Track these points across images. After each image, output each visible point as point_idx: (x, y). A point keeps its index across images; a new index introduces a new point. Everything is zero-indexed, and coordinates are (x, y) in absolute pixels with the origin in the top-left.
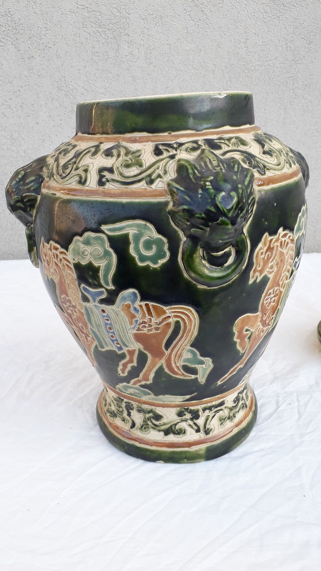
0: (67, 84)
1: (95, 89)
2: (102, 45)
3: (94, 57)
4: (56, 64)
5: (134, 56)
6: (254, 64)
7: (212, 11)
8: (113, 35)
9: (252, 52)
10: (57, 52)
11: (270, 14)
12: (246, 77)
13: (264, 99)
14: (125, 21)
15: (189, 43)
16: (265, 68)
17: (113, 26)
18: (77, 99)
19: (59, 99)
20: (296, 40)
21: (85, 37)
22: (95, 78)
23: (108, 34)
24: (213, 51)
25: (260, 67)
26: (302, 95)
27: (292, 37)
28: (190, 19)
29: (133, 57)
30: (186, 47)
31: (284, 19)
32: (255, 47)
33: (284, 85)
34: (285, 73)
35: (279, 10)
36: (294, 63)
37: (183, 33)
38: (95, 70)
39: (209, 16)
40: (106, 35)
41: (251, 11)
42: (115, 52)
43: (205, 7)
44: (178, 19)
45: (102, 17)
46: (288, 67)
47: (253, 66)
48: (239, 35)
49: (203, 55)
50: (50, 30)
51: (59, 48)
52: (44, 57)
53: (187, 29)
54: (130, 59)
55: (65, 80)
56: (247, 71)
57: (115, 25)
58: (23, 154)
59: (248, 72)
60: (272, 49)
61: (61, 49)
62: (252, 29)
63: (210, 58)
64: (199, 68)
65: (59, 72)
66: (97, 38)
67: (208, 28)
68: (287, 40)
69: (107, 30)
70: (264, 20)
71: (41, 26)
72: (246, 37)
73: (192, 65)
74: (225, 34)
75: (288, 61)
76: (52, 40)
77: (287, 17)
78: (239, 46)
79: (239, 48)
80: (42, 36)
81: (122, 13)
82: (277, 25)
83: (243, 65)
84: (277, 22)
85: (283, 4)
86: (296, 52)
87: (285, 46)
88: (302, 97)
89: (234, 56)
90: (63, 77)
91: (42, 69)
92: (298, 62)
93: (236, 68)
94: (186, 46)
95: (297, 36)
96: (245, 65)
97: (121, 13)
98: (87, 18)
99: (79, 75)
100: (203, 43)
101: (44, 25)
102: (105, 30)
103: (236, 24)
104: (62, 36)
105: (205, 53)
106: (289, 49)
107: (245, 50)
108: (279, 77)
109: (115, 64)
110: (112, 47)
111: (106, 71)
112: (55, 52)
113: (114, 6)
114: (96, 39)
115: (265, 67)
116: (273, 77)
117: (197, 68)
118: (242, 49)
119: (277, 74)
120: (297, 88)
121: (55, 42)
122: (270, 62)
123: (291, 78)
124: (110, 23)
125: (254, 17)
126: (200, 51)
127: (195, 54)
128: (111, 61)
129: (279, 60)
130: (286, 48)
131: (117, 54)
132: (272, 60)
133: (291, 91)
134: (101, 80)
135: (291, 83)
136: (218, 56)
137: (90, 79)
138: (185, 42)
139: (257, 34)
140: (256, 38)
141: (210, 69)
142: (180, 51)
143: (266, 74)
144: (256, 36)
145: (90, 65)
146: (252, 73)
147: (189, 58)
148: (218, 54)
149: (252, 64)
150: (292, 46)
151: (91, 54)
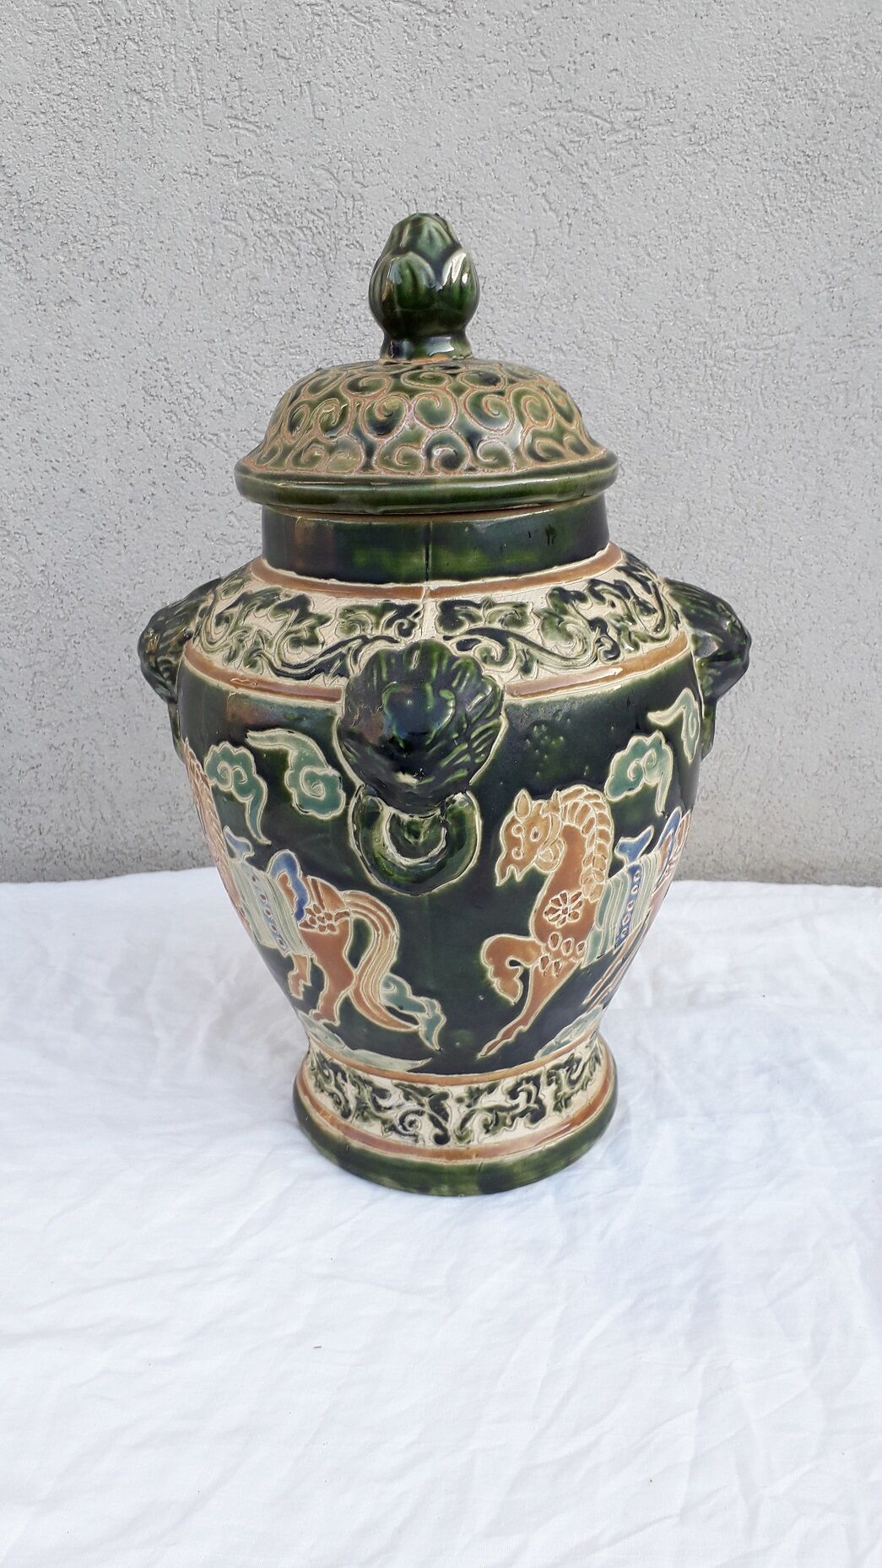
0: (173, 382)
1: (258, 397)
2: (280, 272)
3: (256, 307)
4: (140, 321)
6: (734, 342)
7: (612, 186)
8: (315, 244)
9: (729, 309)
10: (145, 289)
11: (784, 203)
12: (709, 377)
13: (759, 441)
14: (351, 207)
15: (543, 275)
16: (765, 354)
17: (313, 217)
18: (203, 425)
19: (147, 423)
20: (858, 279)
21: (230, 246)
22: (257, 366)
23: (300, 240)
24: (612, 300)
25: (750, 352)
26: (872, 435)
27: (846, 269)
28: (547, 208)
30: (531, 285)
31: (827, 217)
32: (737, 293)
33: (820, 405)
34: (822, 372)
35: (812, 192)
36: (851, 342)
37: (524, 244)
38: (257, 344)
39: (604, 200)
40: (294, 244)
41: (729, 191)
42: (319, 292)
43: (590, 174)
44: (510, 204)
45: (280, 192)
46: (834, 355)
47: (728, 347)
48: (690, 258)
49: (581, 310)
50: (124, 223)
51: (151, 276)
52: (104, 301)
53: (536, 236)
54: (364, 314)
55: (167, 369)
56: (710, 362)
57: (323, 216)
58: (40, 578)
59: (715, 365)
60: (785, 300)
61: (156, 280)
62: (729, 242)
63: (602, 320)
64: (569, 348)
65: (150, 345)
66: (266, 252)
67: (601, 235)
68: (831, 277)
69: (297, 231)
70: (766, 219)
71: (98, 212)
72: (711, 266)
73: (549, 339)
74: (649, 255)
75: (834, 336)
76: (130, 252)
77: (835, 211)
78: (690, 290)
79: (691, 296)
80: (99, 241)
81: (342, 183)
82: (804, 236)
83: (699, 344)
84: (804, 225)
85: (823, 174)
86: (857, 314)
87: (825, 293)
88: (873, 440)
89: (675, 316)
90: (159, 360)
91: (99, 334)
92: (862, 342)
93: (680, 351)
94: (530, 283)
95: (861, 268)
96: (705, 343)
97: (338, 181)
98: (237, 193)
99: (208, 354)
100: (582, 278)
101: (105, 208)
102: (289, 228)
103: (681, 226)
104: (162, 242)
105: (588, 306)
106: (836, 302)
107: (709, 301)
108: (804, 383)
109: (320, 328)
110: (311, 280)
111: (291, 347)
112: (138, 287)
113: (318, 161)
114: (263, 253)
115: (767, 352)
116: (787, 380)
117: (564, 348)
118: (698, 297)
119: (800, 373)
120: (858, 413)
121: (138, 259)
122: (781, 337)
123: (841, 386)
124: (307, 209)
125: (737, 208)
126: (575, 299)
127: (560, 307)
128: (308, 319)
129: (806, 334)
130: (828, 301)
131: (326, 299)
132: (787, 333)
133: (840, 421)
134: (275, 374)
135: (840, 401)
136: (625, 316)
137: (242, 368)
138: (529, 272)
139: (743, 256)
140: (741, 267)
141: (600, 352)
142: (514, 297)
143: (766, 371)
144: (742, 262)
145: (243, 329)
146: (726, 366)
147: (540, 318)
148: (625, 310)
149: (726, 341)
150: (846, 295)
151: (247, 297)
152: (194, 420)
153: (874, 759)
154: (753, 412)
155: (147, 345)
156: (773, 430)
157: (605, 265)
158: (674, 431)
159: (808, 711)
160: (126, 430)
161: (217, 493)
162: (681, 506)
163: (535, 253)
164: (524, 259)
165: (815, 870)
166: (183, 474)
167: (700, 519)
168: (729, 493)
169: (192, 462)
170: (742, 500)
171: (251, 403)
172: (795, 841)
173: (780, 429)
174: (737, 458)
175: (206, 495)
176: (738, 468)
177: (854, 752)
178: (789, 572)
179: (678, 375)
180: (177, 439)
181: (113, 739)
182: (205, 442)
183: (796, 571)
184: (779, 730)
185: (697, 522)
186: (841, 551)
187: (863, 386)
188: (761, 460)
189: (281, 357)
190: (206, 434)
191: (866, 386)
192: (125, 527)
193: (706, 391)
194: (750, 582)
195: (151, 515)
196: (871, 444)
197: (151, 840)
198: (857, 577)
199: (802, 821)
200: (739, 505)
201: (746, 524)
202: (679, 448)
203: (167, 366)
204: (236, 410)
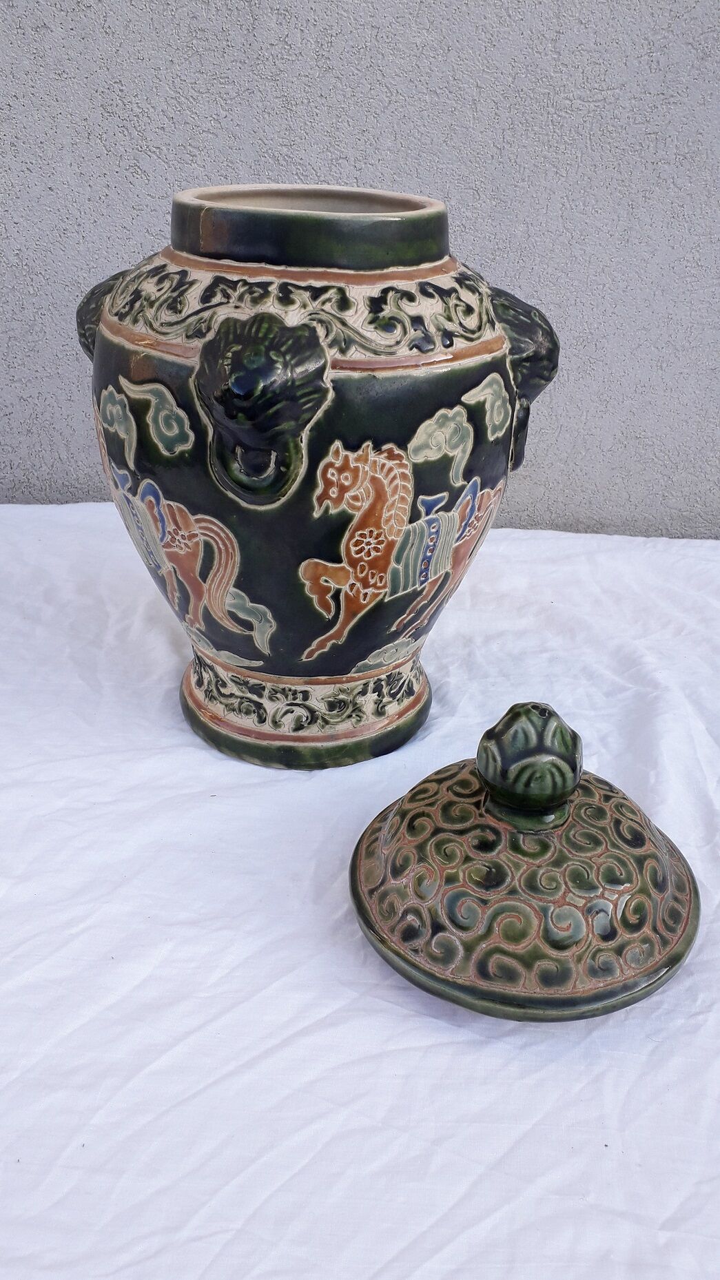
0: (126, 101)
1: (193, 118)
4: (100, 49)
5: (291, 47)
6: (571, 94)
9: (570, 66)
10: (105, 21)
12: (550, 123)
13: (586, 178)
15: (424, 29)
16: (596, 106)
18: (149, 139)
19: (104, 136)
20: (673, 46)
22: (193, 92)
24: (478, 53)
25: (583, 103)
26: (673, 178)
27: (665, 37)
29: (289, 51)
30: (415, 36)
32: (577, 53)
33: (635, 151)
34: (639, 123)
36: (663, 100)
38: (194, 73)
42: (245, 32)
46: (649, 110)
47: (567, 98)
48: (542, 21)
49: (453, 60)
51: (111, 10)
52: (72, 29)
54: (281, 53)
56: (552, 110)
58: (15, 260)
59: (556, 113)
60: (614, 61)
63: (469, 69)
64: (442, 91)
65: (108, 69)
68: (652, 43)
72: (558, 28)
73: (427, 83)
74: (509, 16)
75: (650, 94)
78: (541, 48)
79: (540, 53)
82: (633, 7)
83: (544, 94)
86: (670, 76)
87: (646, 57)
88: (673, 182)
89: (527, 70)
90: (115, 82)
91: (67, 57)
92: (672, 100)
93: (529, 99)
94: (414, 34)
95: (676, 37)
96: (549, 93)
99: (155, 80)
100: (455, 33)
105: (459, 57)
106: (654, 65)
107: (554, 58)
108: (624, 131)
109: (245, 63)
110: (239, 21)
111: (221, 77)
112: (100, 19)
115: (597, 104)
116: (610, 128)
117: (438, 91)
118: (546, 55)
119: (621, 124)
120: (664, 160)
122: (609, 92)
123: (653, 136)
126: (449, 50)
127: (436, 57)
128: (235, 54)
129: (629, 90)
130: (648, 64)
131: (251, 39)
132: (614, 89)
133: (649, 165)
134: (207, 99)
135: (651, 149)
136: (488, 68)
137: (181, 94)
138: (414, 25)
139: (583, 22)
140: (582, 31)
141: (466, 97)
142: (401, 46)
143: (595, 120)
144: (583, 26)
145: (183, 61)
146: (564, 114)
147: (420, 65)
148: (488, 62)
149: (566, 93)
150: (662, 60)
151: (187, 33)
152: (141, 135)
153: (654, 440)
154: (582, 154)
155: (105, 69)
156: (596, 170)
157: (474, 23)
158: (520, 166)
159: (608, 399)
160: (87, 141)
161: (157, 197)
162: (522, 227)
163: (419, 10)
164: (411, 14)
165: (603, 525)
166: (131, 179)
167: (536, 239)
168: (560, 219)
169: (138, 170)
170: (569, 225)
171: (188, 123)
172: (590, 503)
173: (602, 169)
174: (567, 192)
175: (149, 198)
176: (568, 199)
177: (640, 434)
178: (601, 286)
179: (526, 120)
180: (128, 150)
181: (69, 395)
182: (149, 153)
183: (607, 285)
184: (585, 413)
185: (533, 240)
186: (642, 271)
187: (670, 136)
188: (586, 193)
189: (213, 86)
190: (151, 147)
191: (672, 137)
192: (84, 221)
193: (547, 135)
194: (571, 292)
195: (104, 211)
196: (672, 186)
197: (97, 478)
198: (653, 293)
199: (596, 486)
200: (567, 229)
201: (571, 245)
202: (523, 180)
203: (122, 88)
204: (175, 128)
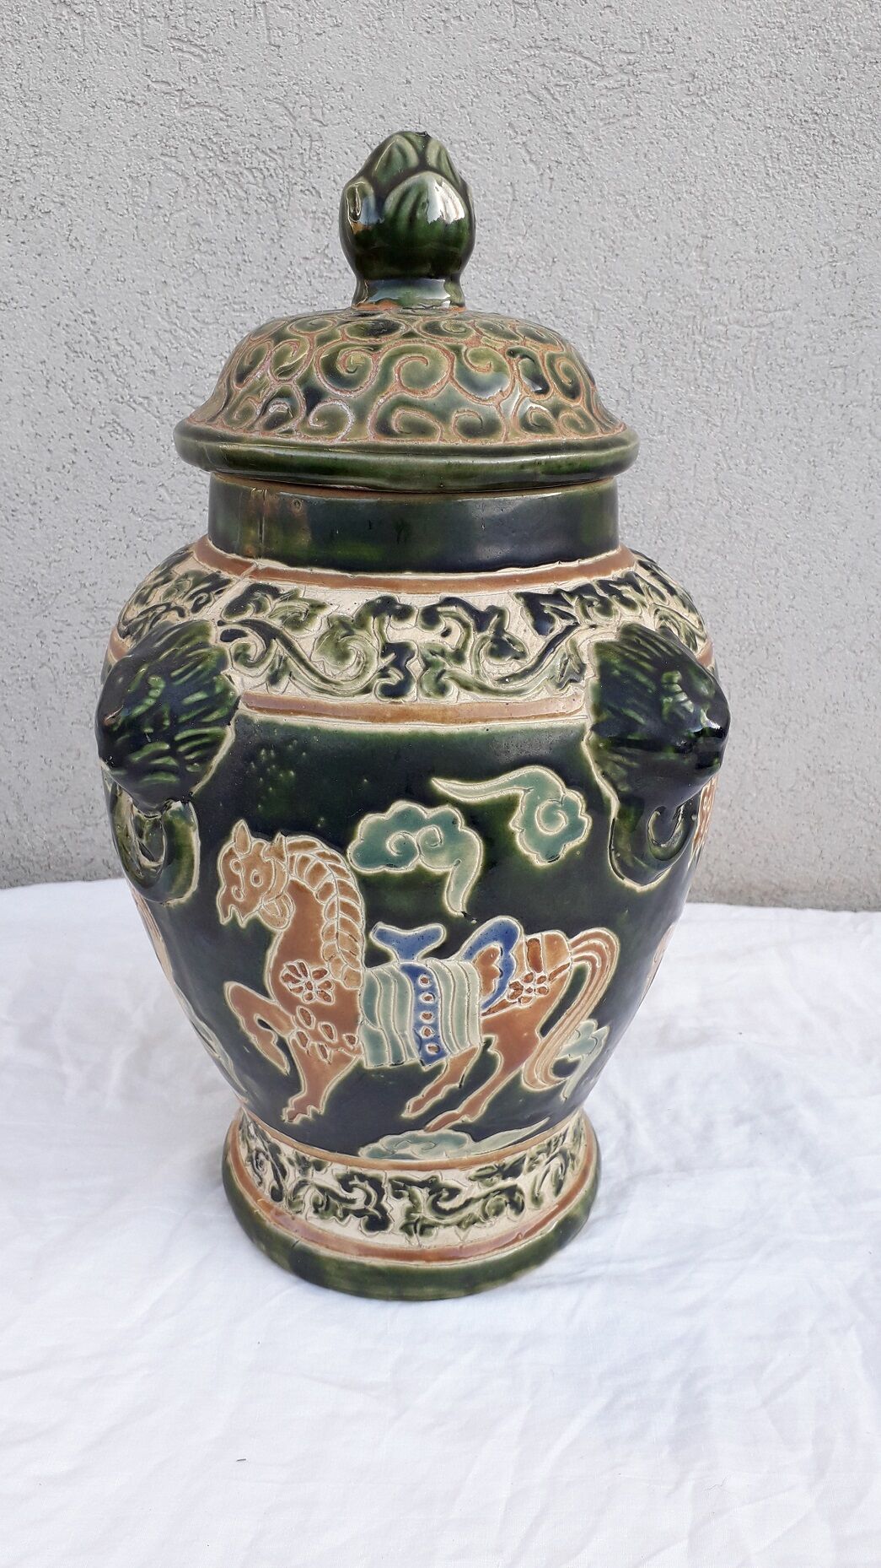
0: (100, 338)
1: (196, 357)
2: (225, 218)
3: (197, 256)
4: (64, 267)
5: (333, 261)
6: (726, 318)
7: (601, 138)
8: (266, 188)
9: (722, 281)
10: (71, 231)
11: (788, 165)
12: (697, 356)
13: (749, 428)
14: (308, 148)
15: (519, 234)
16: (759, 332)
17: (264, 157)
18: (133, 386)
19: (70, 383)
20: (864, 253)
21: (170, 186)
22: (196, 323)
23: (249, 183)
24: (594, 265)
25: (743, 329)
26: (870, 425)
27: (852, 241)
28: (527, 159)
29: (330, 266)
30: (506, 245)
31: (833, 183)
32: (732, 264)
33: (816, 391)
34: (821, 354)
35: (818, 154)
36: (852, 323)
37: (499, 199)
38: (197, 298)
39: (590, 153)
40: (241, 187)
41: (728, 149)
42: (269, 243)
43: (577, 124)
44: (486, 153)
45: (228, 126)
46: (833, 336)
47: (720, 323)
48: (682, 222)
49: (561, 275)
50: (48, 154)
51: (78, 217)
52: (23, 243)
53: (514, 191)
54: (319, 269)
55: (94, 323)
56: (699, 338)
57: (275, 157)
59: (705, 343)
60: (784, 274)
61: (83, 220)
62: (725, 206)
63: (583, 287)
64: (545, 316)
65: (75, 295)
66: (210, 194)
67: (585, 193)
68: (834, 250)
69: (245, 171)
70: (767, 182)
71: (19, 140)
72: (705, 232)
73: (524, 306)
74: (637, 216)
75: (834, 315)
76: (55, 188)
77: (841, 177)
78: (681, 258)
79: (681, 264)
80: (19, 172)
81: (299, 120)
82: (807, 202)
83: (688, 318)
84: (808, 191)
85: (832, 135)
86: (860, 292)
87: (828, 268)
88: (870, 431)
89: (664, 287)
90: (85, 312)
91: (16, 280)
92: (865, 323)
93: (667, 324)
94: (505, 242)
95: (867, 241)
96: (695, 317)
97: (294, 118)
98: (179, 125)
99: (142, 308)
100: (563, 239)
101: (28, 136)
102: (237, 169)
103: (674, 186)
104: (91, 178)
105: (568, 270)
106: (839, 278)
107: (701, 270)
108: (800, 365)
109: (268, 283)
110: (259, 228)
111: (235, 303)
112: (62, 228)
113: (272, 94)
114: (207, 196)
115: (761, 330)
116: (781, 361)
118: (689, 266)
119: (795, 355)
120: (856, 401)
121: (63, 196)
122: (778, 314)
123: (840, 370)
124: (257, 148)
125: (736, 169)
126: (554, 262)
127: (537, 270)
128: (255, 272)
129: (804, 311)
130: (830, 276)
131: (276, 251)
132: (783, 310)
133: (836, 409)
134: (216, 332)
135: (838, 387)
136: (609, 284)
137: (179, 325)
138: (505, 230)
139: (740, 223)
140: (737, 235)
141: (580, 323)
142: (487, 258)
143: (760, 351)
144: (738, 229)
145: (181, 281)
146: (715, 343)
147: (514, 282)
148: (609, 277)
149: (718, 316)
150: (850, 271)
151: (186, 246)
152: (123, 381)
153: (854, 775)
154: (743, 395)
155: (72, 295)
156: (763, 416)
157: (589, 226)
158: (656, 413)
159: (787, 722)
160: (45, 390)
161: (146, 464)
162: (661, 496)
163: (512, 209)
164: (500, 215)
165: (785, 892)
166: (109, 440)
167: (680, 510)
168: (714, 482)
169: (118, 428)
170: (727, 492)
171: (188, 364)
172: (766, 861)
173: (771, 415)
174: (723, 446)
175: (134, 465)
176: (724, 456)
177: (833, 767)
178: (773, 572)
179: (664, 352)
180: (103, 401)
181: (21, 734)
182: (134, 405)
183: (782, 570)
184: (754, 741)
185: (676, 513)
186: (830, 550)
187: (864, 371)
188: (749, 448)
189: (223, 314)
190: (136, 397)
191: (867, 372)
192: (40, 498)
193: (694, 371)
194: (731, 581)
195: (71, 485)
196: (868, 435)
197: (61, 847)
198: (846, 579)
199: (774, 838)
200: (724, 497)
201: (729, 517)
202: (661, 432)
203: (94, 319)
204: (170, 371)
